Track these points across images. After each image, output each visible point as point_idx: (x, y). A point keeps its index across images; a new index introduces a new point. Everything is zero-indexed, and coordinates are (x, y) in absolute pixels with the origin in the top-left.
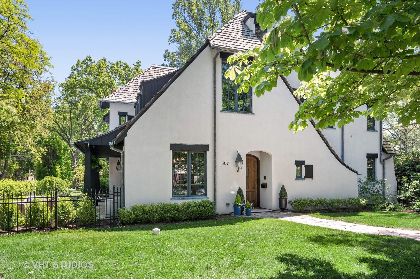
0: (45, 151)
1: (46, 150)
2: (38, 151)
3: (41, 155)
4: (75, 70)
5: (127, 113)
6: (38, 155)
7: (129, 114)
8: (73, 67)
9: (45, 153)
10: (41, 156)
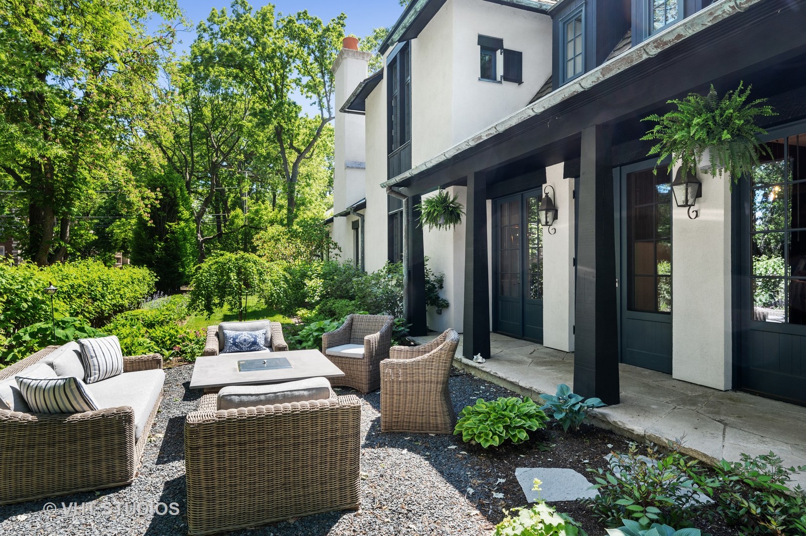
0: (156, 199)
1: (160, 196)
2: (143, 199)
3: (149, 206)
4: (205, 30)
5: (500, 41)
6: (144, 206)
7: (506, 46)
8: (201, 26)
9: (157, 202)
10: (149, 210)
